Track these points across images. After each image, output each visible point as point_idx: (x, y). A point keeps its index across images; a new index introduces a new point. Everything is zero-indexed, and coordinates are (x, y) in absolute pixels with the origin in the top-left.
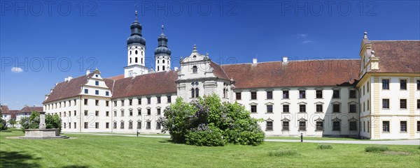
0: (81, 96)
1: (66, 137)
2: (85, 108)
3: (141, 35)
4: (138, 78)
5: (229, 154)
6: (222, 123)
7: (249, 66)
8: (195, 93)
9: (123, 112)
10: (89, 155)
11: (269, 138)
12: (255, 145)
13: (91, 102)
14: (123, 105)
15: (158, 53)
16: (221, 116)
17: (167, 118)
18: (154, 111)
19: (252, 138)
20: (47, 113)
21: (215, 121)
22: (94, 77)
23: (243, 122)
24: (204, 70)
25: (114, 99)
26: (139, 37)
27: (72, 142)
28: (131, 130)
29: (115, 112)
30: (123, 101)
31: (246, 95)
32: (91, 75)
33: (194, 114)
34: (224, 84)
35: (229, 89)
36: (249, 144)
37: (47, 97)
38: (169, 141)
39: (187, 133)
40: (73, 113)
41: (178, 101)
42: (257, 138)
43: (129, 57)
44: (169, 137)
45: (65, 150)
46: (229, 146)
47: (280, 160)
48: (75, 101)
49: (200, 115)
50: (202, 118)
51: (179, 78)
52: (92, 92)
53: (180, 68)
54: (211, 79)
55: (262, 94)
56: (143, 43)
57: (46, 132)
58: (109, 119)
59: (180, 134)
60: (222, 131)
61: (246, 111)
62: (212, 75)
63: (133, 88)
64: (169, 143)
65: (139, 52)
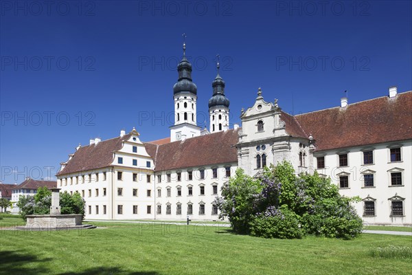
0: (113, 167)
1: (92, 226)
2: (118, 184)
3: (190, 80)
4: (188, 141)
5: (310, 250)
6: (298, 205)
7: (336, 112)
8: (261, 160)
9: (169, 190)
10: (123, 251)
11: (369, 228)
12: (347, 239)
13: (127, 176)
14: (169, 181)
15: (213, 105)
16: (296, 194)
17: (226, 198)
18: (209, 190)
19: (342, 227)
20: (62, 191)
21: (288, 202)
22: (131, 140)
23: (329, 202)
24: (273, 126)
25: (157, 172)
26: (189, 82)
27: (100, 233)
28: (179, 216)
29: (159, 191)
30: (169, 176)
31: (332, 160)
32: (127, 137)
33: (260, 191)
34: (300, 145)
35: (307, 153)
36: (338, 236)
37: (63, 167)
38: (229, 231)
39: (252, 220)
40: (101, 192)
41: (239, 173)
42: (350, 227)
43: (177, 111)
44: (228, 226)
45: (90, 245)
46: (309, 240)
47: (389, 264)
48: (105, 173)
49: (268, 194)
50: (271, 198)
51: (240, 140)
52: (127, 162)
53: (241, 125)
54: (281, 139)
55: (356, 157)
56: (193, 91)
57: (61, 220)
58: (151, 201)
59: (242, 221)
60: (298, 216)
61: (333, 186)
62: (283, 133)
63: (182, 157)
64: (228, 234)
65: (189, 105)
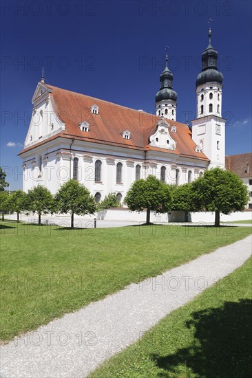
65: (215, 95)
